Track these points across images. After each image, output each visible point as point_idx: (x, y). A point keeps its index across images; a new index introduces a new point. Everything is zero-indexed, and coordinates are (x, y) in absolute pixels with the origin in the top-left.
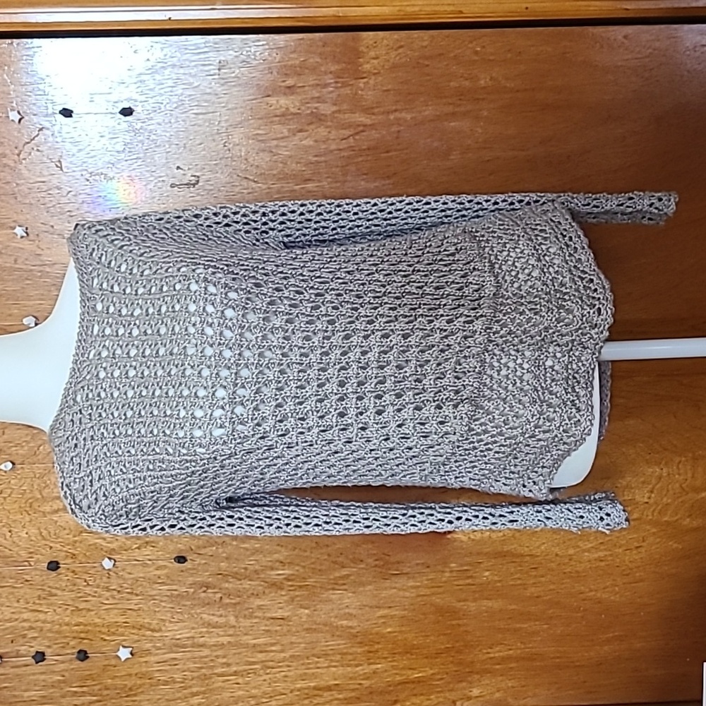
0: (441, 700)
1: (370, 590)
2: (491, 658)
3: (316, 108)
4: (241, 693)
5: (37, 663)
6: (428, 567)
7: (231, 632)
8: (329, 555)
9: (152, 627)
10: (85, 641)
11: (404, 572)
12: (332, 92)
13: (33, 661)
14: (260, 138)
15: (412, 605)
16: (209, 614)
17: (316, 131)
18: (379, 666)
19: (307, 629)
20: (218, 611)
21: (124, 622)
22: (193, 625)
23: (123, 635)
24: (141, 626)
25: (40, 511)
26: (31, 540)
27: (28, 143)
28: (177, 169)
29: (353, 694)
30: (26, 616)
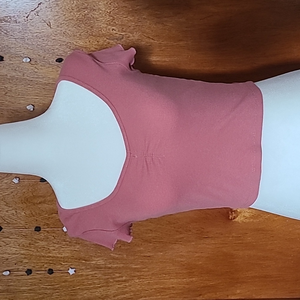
0: (221, 295)
1: (193, 245)
2: (248, 276)
4: (127, 290)
5: (28, 275)
6: (222, 235)
7: (124, 262)
8: (175, 228)
9: (86, 259)
10: (51, 265)
11: (210, 236)
13: (26, 274)
15: (212, 252)
16: (114, 254)
17: (187, 14)
18: (194, 279)
19: (161, 262)
20: (118, 252)
21: (72, 256)
22: (106, 259)
23: (71, 262)
24: (80, 258)
25: (32, 202)
26: (27, 217)
27: (32, 11)
28: (112, 30)
29: (180, 291)
30: (22, 252)
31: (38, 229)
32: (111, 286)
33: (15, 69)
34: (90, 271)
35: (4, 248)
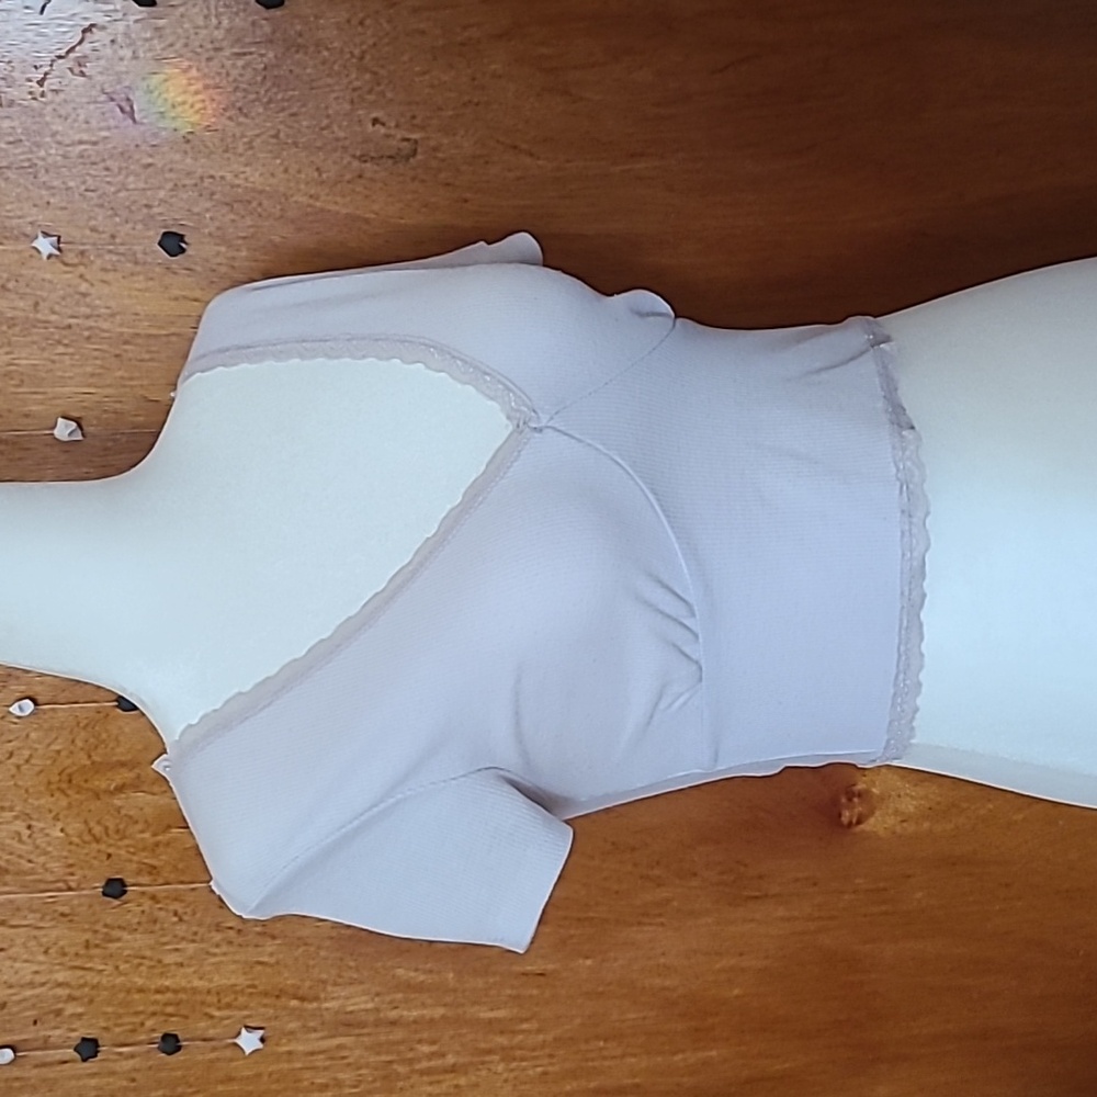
1: (706, 925)
5: (84, 1060)
6: (815, 884)
7: (447, 1000)
8: (635, 865)
9: (301, 993)
10: (173, 1019)
11: (771, 892)
13: (78, 1057)
14: (547, 65)
15: (780, 948)
16: (408, 969)
17: (661, 51)
19: (588, 993)
20: (426, 963)
21: (249, 987)
22: (378, 989)
23: (246, 1008)
24: (281, 990)
25: (88, 789)
26: (71, 843)
27: (60, 57)
28: (374, 125)
30: (61, 976)
31: (115, 888)
32: (402, 1090)
34: (323, 1038)
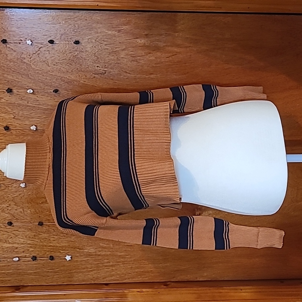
0: (191, 277)
3: (157, 44)
4: (114, 273)
5: (33, 261)
7: (111, 250)
9: (79, 248)
10: (52, 252)
12: (164, 37)
13: (32, 260)
14: (133, 56)
16: (102, 244)
17: (156, 53)
18: (168, 264)
20: (106, 242)
21: (68, 246)
22: (96, 248)
23: (68, 250)
24: (75, 247)
25: (36, 202)
26: (32, 214)
27: (34, 53)
28: (97, 67)
29: (158, 274)
30: (29, 242)
31: (41, 224)
32: (101, 270)
33: (21, 98)
34: (84, 258)
35: (14, 239)
